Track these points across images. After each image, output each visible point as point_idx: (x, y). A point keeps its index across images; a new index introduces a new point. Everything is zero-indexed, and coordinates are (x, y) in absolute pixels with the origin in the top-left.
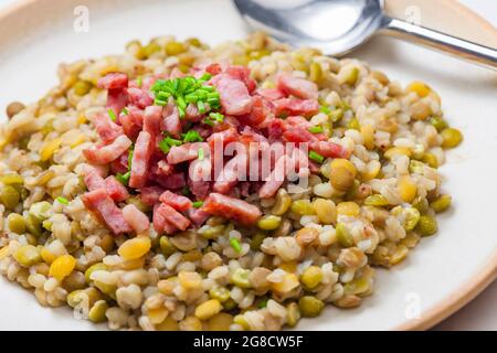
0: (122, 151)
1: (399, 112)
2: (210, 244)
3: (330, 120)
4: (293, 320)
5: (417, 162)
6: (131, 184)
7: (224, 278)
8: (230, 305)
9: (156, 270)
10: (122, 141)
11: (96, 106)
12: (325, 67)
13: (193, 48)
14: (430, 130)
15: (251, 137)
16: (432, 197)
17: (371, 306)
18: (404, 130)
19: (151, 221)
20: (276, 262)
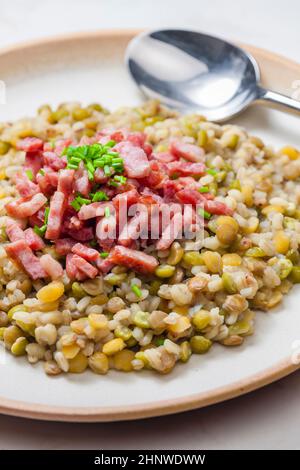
0: (38, 207)
1: (273, 173)
2: (115, 290)
3: (215, 181)
4: (185, 356)
5: (289, 219)
6: (47, 236)
7: (127, 319)
8: (132, 343)
9: (68, 311)
10: (39, 198)
11: (15, 164)
12: (211, 134)
13: (96, 113)
14: (299, 189)
15: (149, 197)
17: (251, 344)
18: (278, 190)
19: (64, 268)
20: (171, 305)
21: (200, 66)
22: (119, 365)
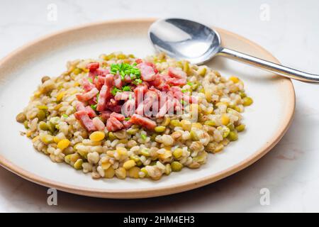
0: (93, 95)
1: (224, 89)
2: (132, 137)
3: (191, 88)
4: (168, 172)
5: (230, 109)
6: (97, 110)
7: (137, 151)
8: (139, 164)
9: (106, 147)
10: (94, 90)
12: (191, 67)
13: (130, 58)
14: (238, 97)
16: (236, 124)
17: (205, 168)
18: (226, 96)
19: (106, 125)
20: (162, 146)
21: (188, 36)
22: (132, 175)
